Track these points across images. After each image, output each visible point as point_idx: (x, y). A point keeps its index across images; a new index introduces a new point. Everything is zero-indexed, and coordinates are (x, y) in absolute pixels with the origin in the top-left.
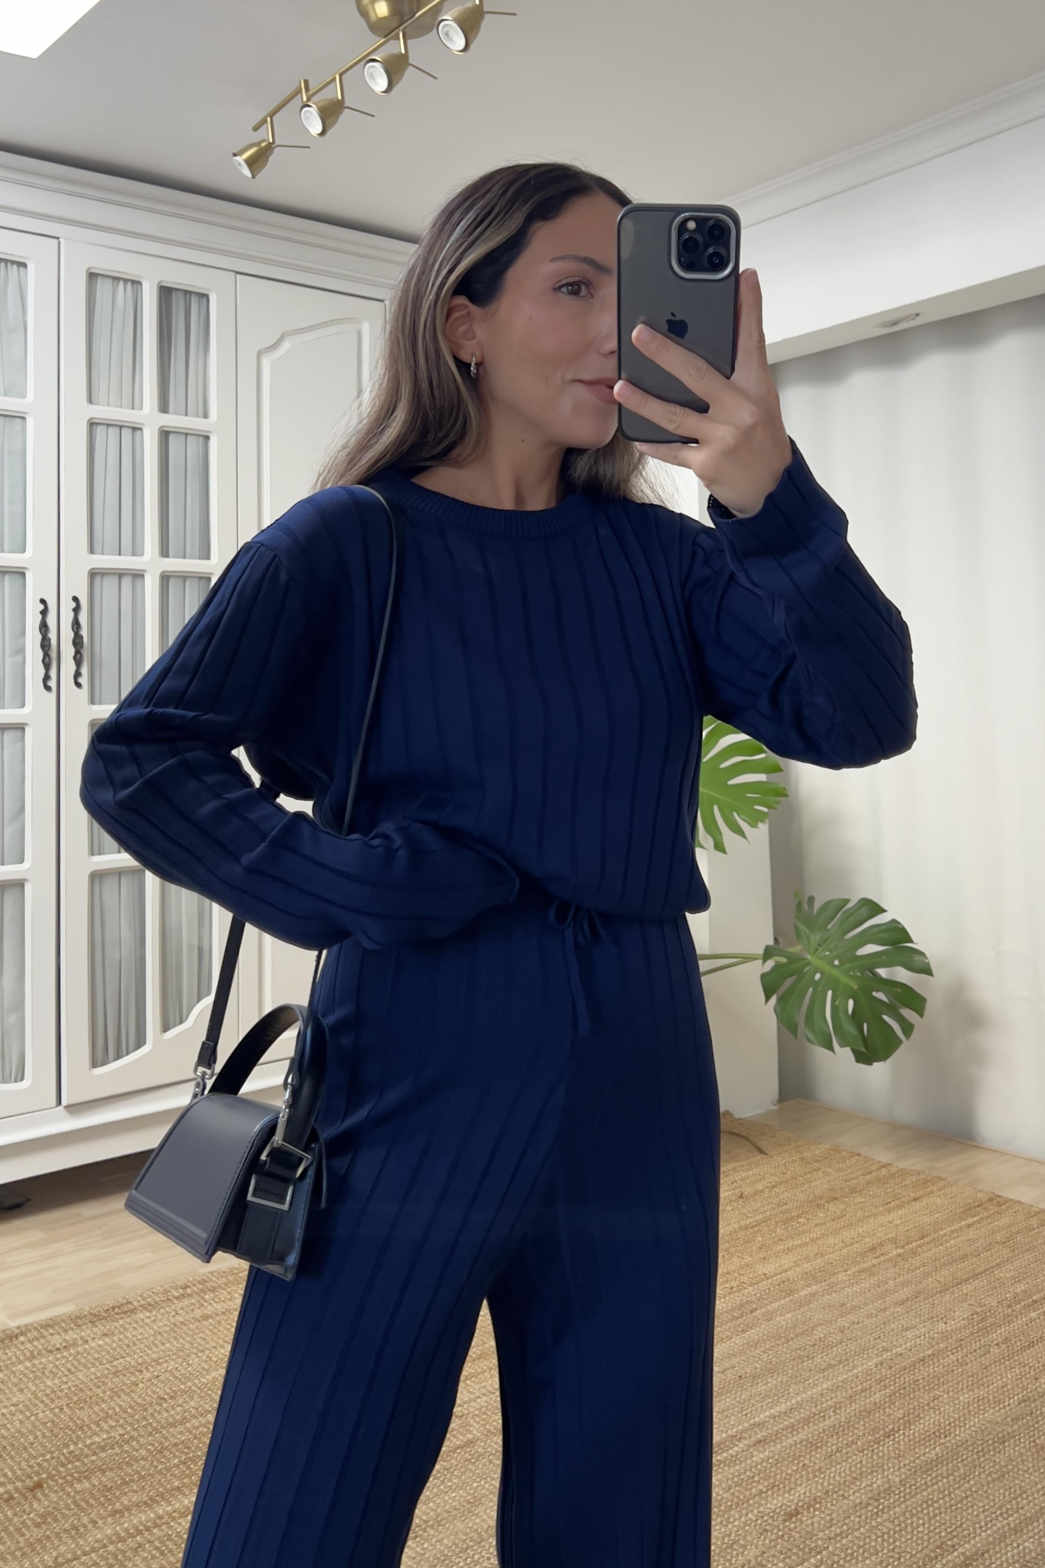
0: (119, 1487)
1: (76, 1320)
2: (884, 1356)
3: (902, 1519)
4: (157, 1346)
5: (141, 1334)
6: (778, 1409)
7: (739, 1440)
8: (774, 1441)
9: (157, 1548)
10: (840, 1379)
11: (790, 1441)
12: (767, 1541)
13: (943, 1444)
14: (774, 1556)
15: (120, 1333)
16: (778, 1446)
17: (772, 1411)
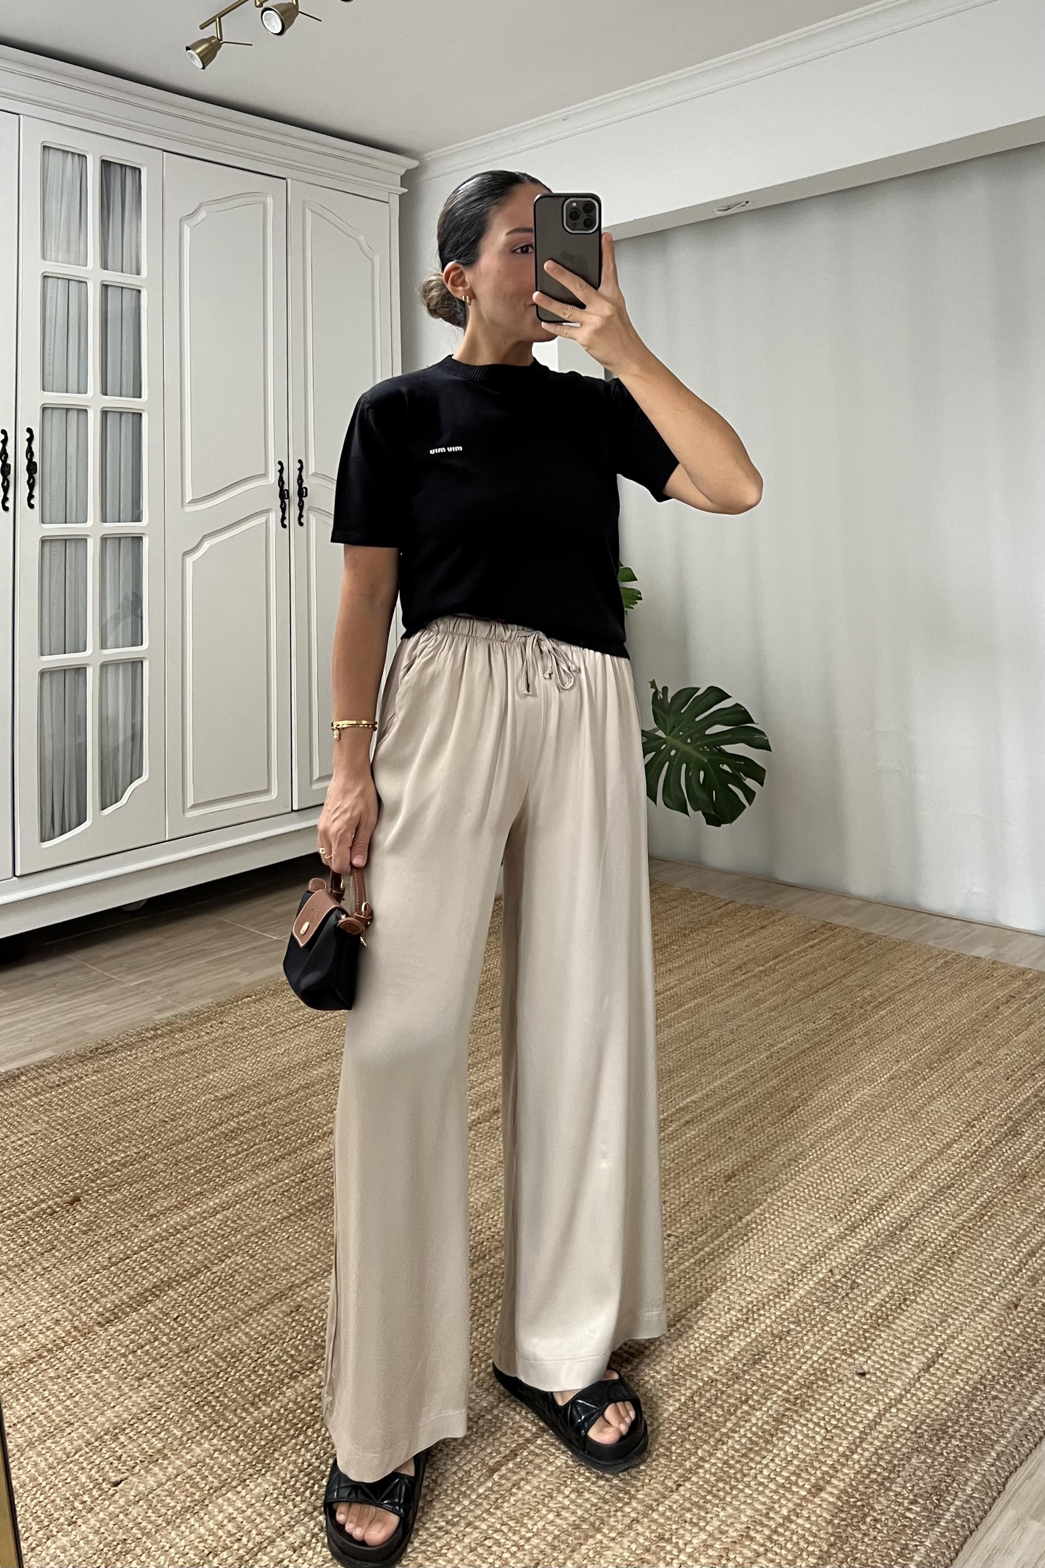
0: (148, 1196)
1: (64, 1061)
2: (772, 1050)
3: (820, 1173)
4: (146, 1079)
5: (128, 1069)
6: (696, 1095)
7: (671, 1122)
8: (700, 1120)
9: (198, 1243)
10: (741, 1070)
11: (713, 1120)
12: (716, 1198)
13: (838, 1115)
14: (724, 1209)
15: (110, 1069)
16: (705, 1125)
17: (693, 1098)
